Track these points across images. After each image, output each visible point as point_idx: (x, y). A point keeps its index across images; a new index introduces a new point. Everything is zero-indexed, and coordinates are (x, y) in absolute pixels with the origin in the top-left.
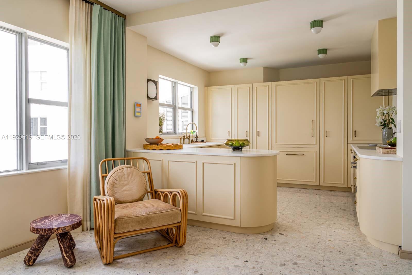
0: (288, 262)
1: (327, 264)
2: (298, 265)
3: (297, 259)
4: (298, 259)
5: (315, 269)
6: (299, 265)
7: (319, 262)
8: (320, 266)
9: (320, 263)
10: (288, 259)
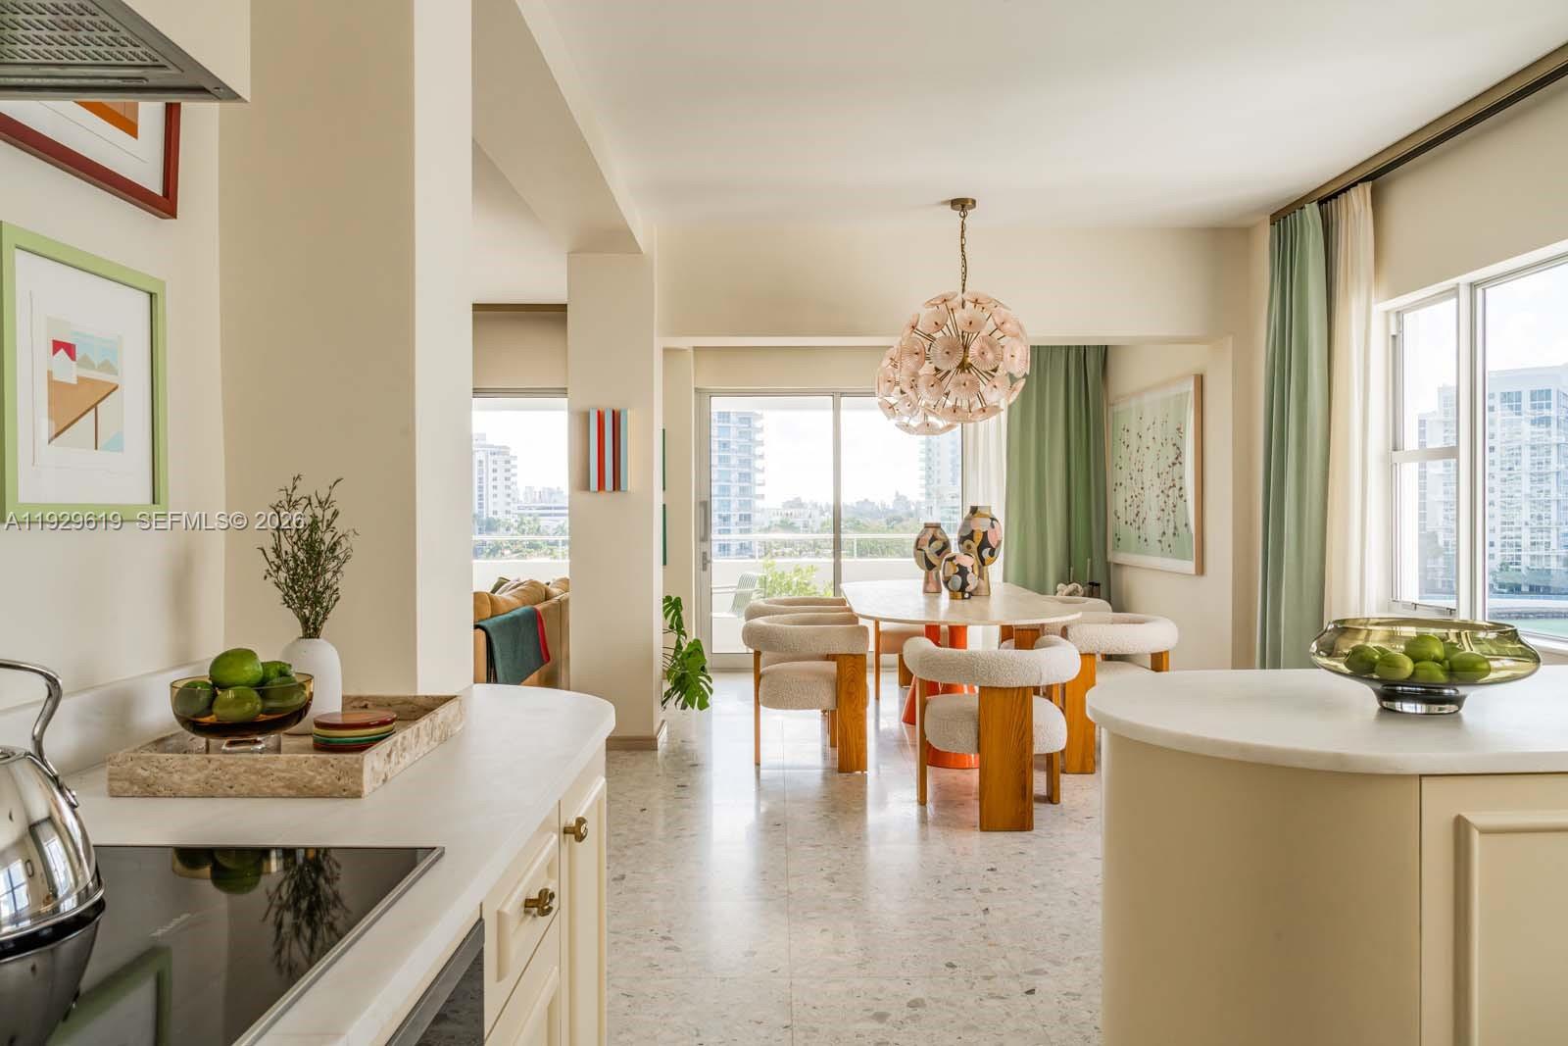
0: (907, 1018)
1: (780, 1037)
2: (871, 1014)
3: (883, 1034)
4: (882, 1037)
5: (814, 1013)
6: (866, 1013)
7: (807, 1037)
8: (803, 1024)
9: (803, 1034)
10: (911, 1027)
